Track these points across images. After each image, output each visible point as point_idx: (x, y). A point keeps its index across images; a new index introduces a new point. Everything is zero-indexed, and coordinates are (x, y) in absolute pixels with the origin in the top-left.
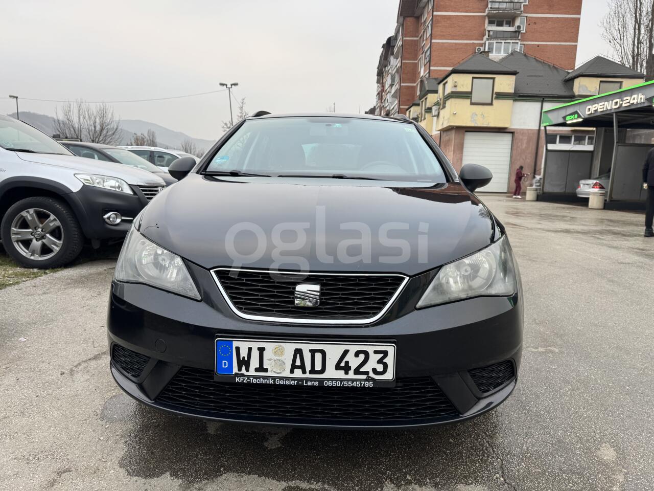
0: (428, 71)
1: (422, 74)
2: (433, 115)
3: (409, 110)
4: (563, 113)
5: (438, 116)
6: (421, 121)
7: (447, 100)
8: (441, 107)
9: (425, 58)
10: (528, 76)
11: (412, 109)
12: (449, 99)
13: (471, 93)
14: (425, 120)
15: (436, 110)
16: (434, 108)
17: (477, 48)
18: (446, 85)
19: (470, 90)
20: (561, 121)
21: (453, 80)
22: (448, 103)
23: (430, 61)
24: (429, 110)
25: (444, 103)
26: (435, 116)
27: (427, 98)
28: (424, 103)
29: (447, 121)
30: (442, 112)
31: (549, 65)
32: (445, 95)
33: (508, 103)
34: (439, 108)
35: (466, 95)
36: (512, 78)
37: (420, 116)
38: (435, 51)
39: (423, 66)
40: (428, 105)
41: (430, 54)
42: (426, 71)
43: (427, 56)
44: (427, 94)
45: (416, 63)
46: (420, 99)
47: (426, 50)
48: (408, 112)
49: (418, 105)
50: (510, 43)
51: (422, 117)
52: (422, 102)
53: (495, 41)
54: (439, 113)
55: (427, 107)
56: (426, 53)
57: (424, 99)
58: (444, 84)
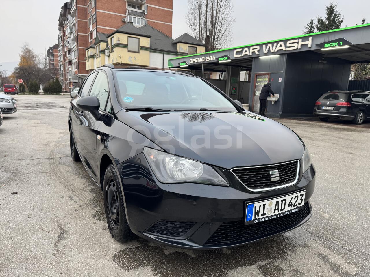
0: (95, 28)
1: (91, 29)
2: (106, 55)
3: (88, 50)
4: (178, 61)
5: (109, 56)
6: (97, 58)
7: (114, 48)
8: (111, 51)
9: (93, 20)
10: (155, 39)
11: (90, 50)
12: (115, 47)
13: (128, 45)
14: (100, 58)
15: (108, 53)
16: (106, 51)
17: (123, 18)
18: (113, 39)
19: (127, 44)
20: (178, 65)
21: (117, 36)
22: (115, 50)
23: (96, 22)
24: (103, 52)
25: (112, 49)
26: (107, 56)
27: (100, 45)
28: (98, 47)
29: (115, 60)
30: (111, 54)
31: (164, 35)
32: (113, 45)
33: (147, 53)
34: (109, 52)
35: (125, 46)
36: (148, 40)
37: (96, 55)
38: (99, 16)
39: (92, 25)
40: (101, 49)
41: (96, 18)
42: (94, 28)
43: (93, 19)
44: (100, 42)
45: (86, 22)
46: (95, 45)
47: (93, 15)
48: (86, 52)
49: (94, 48)
50: (140, 18)
51: (97, 55)
52: (97, 46)
53: (132, 16)
54: (109, 55)
55: (100, 50)
56: (93, 17)
57: (98, 45)
58: (111, 38)
